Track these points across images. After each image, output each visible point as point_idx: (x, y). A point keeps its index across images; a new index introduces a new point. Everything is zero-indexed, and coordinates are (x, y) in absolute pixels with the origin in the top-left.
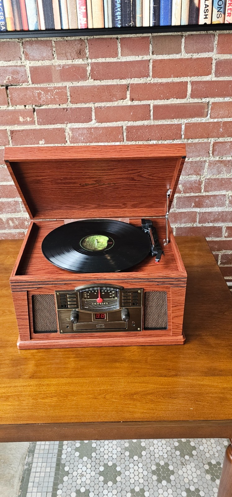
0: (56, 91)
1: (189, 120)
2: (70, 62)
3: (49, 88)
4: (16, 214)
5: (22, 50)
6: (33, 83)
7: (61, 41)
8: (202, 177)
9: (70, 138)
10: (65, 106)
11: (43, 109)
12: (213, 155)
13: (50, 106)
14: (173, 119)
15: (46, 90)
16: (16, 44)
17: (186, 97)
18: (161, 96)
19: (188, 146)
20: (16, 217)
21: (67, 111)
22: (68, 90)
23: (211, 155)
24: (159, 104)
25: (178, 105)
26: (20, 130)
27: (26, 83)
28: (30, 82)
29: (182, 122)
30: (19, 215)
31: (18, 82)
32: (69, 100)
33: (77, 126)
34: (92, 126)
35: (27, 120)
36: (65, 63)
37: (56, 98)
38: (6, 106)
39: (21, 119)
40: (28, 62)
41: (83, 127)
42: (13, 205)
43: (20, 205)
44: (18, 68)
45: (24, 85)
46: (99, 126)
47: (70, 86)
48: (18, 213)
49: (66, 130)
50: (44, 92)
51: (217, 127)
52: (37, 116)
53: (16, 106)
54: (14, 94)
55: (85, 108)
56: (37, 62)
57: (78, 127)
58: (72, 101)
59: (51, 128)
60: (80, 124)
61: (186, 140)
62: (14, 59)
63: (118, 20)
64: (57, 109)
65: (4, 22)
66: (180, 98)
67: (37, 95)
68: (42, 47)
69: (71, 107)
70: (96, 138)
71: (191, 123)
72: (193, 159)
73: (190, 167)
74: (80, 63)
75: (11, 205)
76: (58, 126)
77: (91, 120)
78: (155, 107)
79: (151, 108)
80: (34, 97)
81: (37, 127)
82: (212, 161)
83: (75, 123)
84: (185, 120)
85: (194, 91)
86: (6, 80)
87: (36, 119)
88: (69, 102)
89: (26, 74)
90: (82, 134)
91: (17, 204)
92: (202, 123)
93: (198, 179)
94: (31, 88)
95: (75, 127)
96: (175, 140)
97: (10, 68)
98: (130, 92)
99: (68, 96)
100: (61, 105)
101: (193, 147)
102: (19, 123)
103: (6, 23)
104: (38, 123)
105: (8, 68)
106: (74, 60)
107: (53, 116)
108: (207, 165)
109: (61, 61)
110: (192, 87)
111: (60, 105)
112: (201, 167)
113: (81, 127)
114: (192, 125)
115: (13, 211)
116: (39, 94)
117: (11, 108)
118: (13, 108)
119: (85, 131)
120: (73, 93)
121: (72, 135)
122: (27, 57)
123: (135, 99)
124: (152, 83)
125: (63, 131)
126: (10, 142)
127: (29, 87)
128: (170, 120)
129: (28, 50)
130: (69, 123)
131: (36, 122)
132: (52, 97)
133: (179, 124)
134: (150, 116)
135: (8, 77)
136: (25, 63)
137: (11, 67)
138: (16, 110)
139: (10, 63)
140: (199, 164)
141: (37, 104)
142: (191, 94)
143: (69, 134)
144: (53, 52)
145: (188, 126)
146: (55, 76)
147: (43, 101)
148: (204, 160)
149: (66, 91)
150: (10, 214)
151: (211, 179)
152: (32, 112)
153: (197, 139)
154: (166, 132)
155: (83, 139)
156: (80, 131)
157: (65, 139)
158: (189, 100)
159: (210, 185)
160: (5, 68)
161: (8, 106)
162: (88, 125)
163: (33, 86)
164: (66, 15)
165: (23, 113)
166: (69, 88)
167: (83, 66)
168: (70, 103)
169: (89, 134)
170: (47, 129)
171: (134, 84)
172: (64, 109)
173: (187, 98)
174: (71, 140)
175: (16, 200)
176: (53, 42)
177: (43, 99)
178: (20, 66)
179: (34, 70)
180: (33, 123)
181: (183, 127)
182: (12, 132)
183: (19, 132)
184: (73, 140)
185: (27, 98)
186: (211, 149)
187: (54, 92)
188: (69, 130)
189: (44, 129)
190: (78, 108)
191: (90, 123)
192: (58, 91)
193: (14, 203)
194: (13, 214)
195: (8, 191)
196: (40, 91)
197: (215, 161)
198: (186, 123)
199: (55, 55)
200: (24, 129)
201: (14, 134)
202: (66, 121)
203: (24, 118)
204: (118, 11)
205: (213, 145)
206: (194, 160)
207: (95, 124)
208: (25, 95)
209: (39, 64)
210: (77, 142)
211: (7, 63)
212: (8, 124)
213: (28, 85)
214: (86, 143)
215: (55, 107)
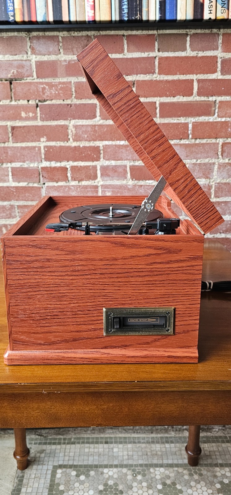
0: (60, 86)
1: (197, 119)
3: (53, 83)
4: (11, 220)
5: (29, 44)
6: (38, 78)
7: (68, 37)
8: (212, 180)
9: (73, 135)
10: (69, 102)
11: (46, 105)
12: (222, 156)
13: (54, 102)
14: (180, 117)
15: (51, 85)
16: (23, 39)
17: (192, 94)
18: (168, 93)
19: (196, 147)
20: (11, 223)
21: (71, 106)
22: (73, 85)
23: (220, 157)
24: (165, 101)
25: (184, 102)
26: (21, 126)
27: (31, 78)
28: (35, 76)
29: (189, 121)
30: (13, 221)
31: (23, 76)
32: (74, 96)
33: (81, 122)
34: (97, 124)
35: (29, 115)
36: (71, 59)
37: (61, 93)
38: (9, 101)
39: (23, 114)
40: (34, 56)
41: (87, 124)
42: (9, 209)
43: (16, 209)
44: (24, 62)
45: (29, 80)
46: (104, 124)
47: (75, 81)
48: (13, 218)
49: (69, 127)
50: (49, 87)
51: (225, 127)
52: (40, 111)
53: (19, 100)
54: (17, 89)
55: (90, 104)
56: (43, 56)
57: (82, 124)
58: (77, 96)
59: (54, 125)
60: (84, 120)
61: (193, 140)
62: (20, 53)
63: (125, 13)
64: (61, 104)
65: (13, 13)
66: (186, 96)
68: (49, 42)
69: (75, 103)
70: (100, 136)
71: (198, 122)
72: (201, 161)
73: (198, 169)
75: (6, 209)
76: (61, 122)
77: (95, 116)
78: (162, 104)
79: (157, 105)
80: (38, 91)
81: (39, 123)
82: (221, 163)
83: (78, 119)
84: (192, 119)
85: (201, 89)
86: (11, 74)
87: (39, 115)
88: (73, 97)
89: (31, 68)
90: (86, 132)
91: (12, 209)
92: (210, 122)
93: (207, 183)
94: (36, 82)
95: (78, 124)
96: (182, 140)
97: (16, 62)
98: (136, 89)
99: (73, 92)
100: (65, 100)
101: (201, 148)
102: (21, 119)
103: (14, 14)
105: (13, 62)
107: (56, 111)
108: (217, 168)
109: (67, 56)
110: (198, 85)
111: (64, 100)
112: (210, 169)
113: (85, 124)
114: (200, 124)
115: (8, 217)
116: (44, 89)
117: (13, 103)
118: (16, 103)
119: (89, 129)
120: (78, 89)
121: (75, 132)
122: (34, 52)
123: (141, 96)
124: (158, 80)
125: (66, 127)
126: (11, 139)
127: (34, 82)
128: (177, 118)
129: (35, 44)
130: (73, 119)
131: (39, 118)
132: (57, 92)
133: (186, 123)
134: (156, 114)
135: (13, 71)
136: (31, 58)
137: (17, 61)
138: (19, 105)
139: (16, 57)
140: (208, 166)
141: (40, 99)
142: (198, 92)
143: (72, 131)
144: (60, 47)
145: (195, 125)
146: (61, 70)
147: (47, 97)
148: (213, 162)
149: (71, 86)
150: (4, 219)
151: (222, 183)
152: (35, 107)
153: (205, 140)
154: (173, 131)
155: (87, 137)
156: (84, 128)
157: (68, 136)
158: (195, 98)
159: (221, 190)
160: (10, 62)
161: (11, 101)
162: (92, 122)
163: (38, 80)
164: (74, 7)
165: (26, 109)
166: (74, 83)
168: (74, 99)
169: (93, 132)
170: (49, 126)
171: (139, 80)
172: (68, 105)
173: (193, 96)
174: (74, 137)
175: (12, 204)
176: (60, 38)
177: (47, 94)
178: (26, 60)
179: (40, 65)
180: (35, 118)
181: (190, 126)
182: (13, 128)
183: (20, 128)
184: (76, 137)
185: (30, 93)
186: (220, 150)
188: (72, 127)
189: (47, 125)
190: (83, 104)
191: (94, 120)
192: (62, 86)
193: (10, 207)
194: (7, 219)
195: (5, 193)
196: (45, 86)
197: (225, 163)
198: (193, 122)
199: (61, 50)
200: (25, 125)
201: (15, 130)
202: (69, 117)
203: (26, 114)
204: (124, 5)
205: (222, 146)
206: (203, 162)
207: (100, 121)
208: (29, 89)
209: (45, 58)
210: (80, 141)
211: (12, 58)
212: (9, 119)
213: (33, 80)
214: (90, 141)
215: (59, 103)
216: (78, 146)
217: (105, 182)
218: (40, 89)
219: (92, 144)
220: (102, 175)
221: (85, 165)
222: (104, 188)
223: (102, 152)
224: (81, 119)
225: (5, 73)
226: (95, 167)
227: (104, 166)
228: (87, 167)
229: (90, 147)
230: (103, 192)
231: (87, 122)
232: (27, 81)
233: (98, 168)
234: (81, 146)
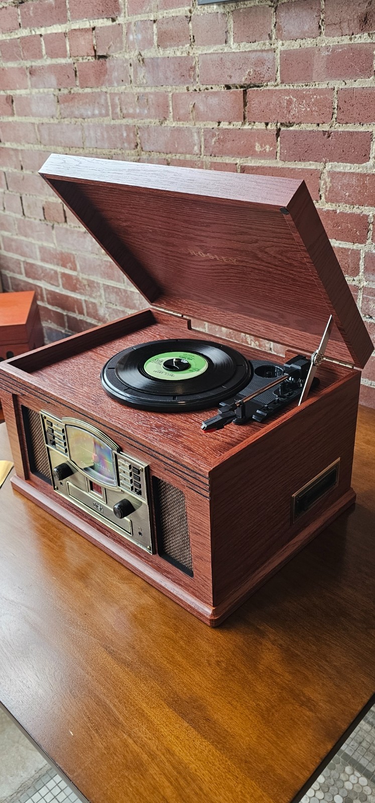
0: (315, 97)
2: (346, 40)
3: (305, 92)
5: (274, 20)
6: (282, 83)
9: (326, 191)
10: (326, 127)
11: (291, 130)
13: (303, 127)
15: (301, 96)
16: (266, 11)
21: (329, 137)
22: (336, 95)
26: (254, 166)
27: (273, 83)
28: (279, 80)
31: (261, 80)
33: (342, 168)
34: (369, 172)
35: (265, 150)
36: (337, 43)
37: (315, 111)
38: (241, 123)
39: (258, 148)
40: (280, 42)
41: (352, 171)
44: (265, 54)
45: (270, 86)
47: (341, 87)
49: (322, 175)
50: (297, 100)
52: (281, 143)
53: (254, 123)
54: (253, 103)
55: (361, 132)
56: (294, 42)
57: (343, 171)
58: (340, 118)
59: (300, 169)
60: (348, 164)
62: (261, 37)
64: (313, 131)
67: (285, 104)
68: (304, 13)
69: (336, 130)
70: (371, 197)
74: (363, 41)
76: (310, 164)
77: (367, 158)
80: (281, 107)
81: (279, 164)
83: (338, 162)
86: (246, 77)
87: (279, 149)
88: (334, 119)
89: (274, 65)
90: (348, 186)
94: (279, 90)
95: (338, 170)
97: (253, 55)
99: (334, 109)
100: (320, 125)
102: (254, 154)
104: (280, 157)
105: (250, 55)
106: (353, 36)
107: (305, 144)
109: (331, 39)
111: (318, 125)
113: (349, 171)
116: (290, 102)
117: (246, 127)
118: (250, 127)
119: (354, 181)
120: (343, 102)
121: (331, 184)
122: (280, 34)
125: (317, 175)
127: (276, 90)
129: (282, 20)
130: (330, 161)
131: (278, 154)
132: (308, 109)
135: (249, 70)
136: (276, 45)
137: (254, 53)
138: (253, 131)
139: (255, 46)
141: (283, 121)
143: (325, 183)
144: (320, 21)
146: (319, 66)
147: (293, 117)
149: (333, 97)
152: (275, 135)
155: (349, 196)
156: (345, 179)
157: (319, 191)
160: (246, 54)
161: (244, 124)
162: (361, 169)
163: (283, 87)
165: (260, 136)
166: (337, 91)
167: (367, 46)
168: (335, 123)
169: (361, 187)
170: (292, 169)
172: (324, 132)
174: (328, 194)
176: (323, 2)
177: (294, 113)
178: (268, 50)
179: (287, 57)
180: (273, 155)
182: (243, 169)
183: (252, 170)
184: (331, 194)
185: (270, 109)
187: (313, 100)
188: (326, 175)
189: (289, 168)
190: (349, 132)
191: (364, 164)
192: (318, 97)
196: (291, 97)
199: (322, 27)
200: (260, 165)
202: (324, 157)
203: (262, 147)
207: (374, 167)
208: (268, 104)
209: (295, 45)
210: (338, 202)
211: (249, 46)
212: (239, 154)
213: (276, 86)
214: (353, 204)
215: (311, 129)
216: (333, 210)
217: (371, 283)
218: (284, 102)
219: (356, 210)
220: (366, 269)
221: (341, 246)
222: (367, 295)
223: (371, 226)
224: (343, 162)
225: (238, 74)
226: (357, 253)
227: (372, 253)
228: (343, 251)
229: (352, 215)
230: (365, 300)
231: (352, 169)
232: (268, 88)
233: (362, 256)
234: (338, 211)
